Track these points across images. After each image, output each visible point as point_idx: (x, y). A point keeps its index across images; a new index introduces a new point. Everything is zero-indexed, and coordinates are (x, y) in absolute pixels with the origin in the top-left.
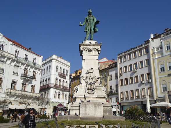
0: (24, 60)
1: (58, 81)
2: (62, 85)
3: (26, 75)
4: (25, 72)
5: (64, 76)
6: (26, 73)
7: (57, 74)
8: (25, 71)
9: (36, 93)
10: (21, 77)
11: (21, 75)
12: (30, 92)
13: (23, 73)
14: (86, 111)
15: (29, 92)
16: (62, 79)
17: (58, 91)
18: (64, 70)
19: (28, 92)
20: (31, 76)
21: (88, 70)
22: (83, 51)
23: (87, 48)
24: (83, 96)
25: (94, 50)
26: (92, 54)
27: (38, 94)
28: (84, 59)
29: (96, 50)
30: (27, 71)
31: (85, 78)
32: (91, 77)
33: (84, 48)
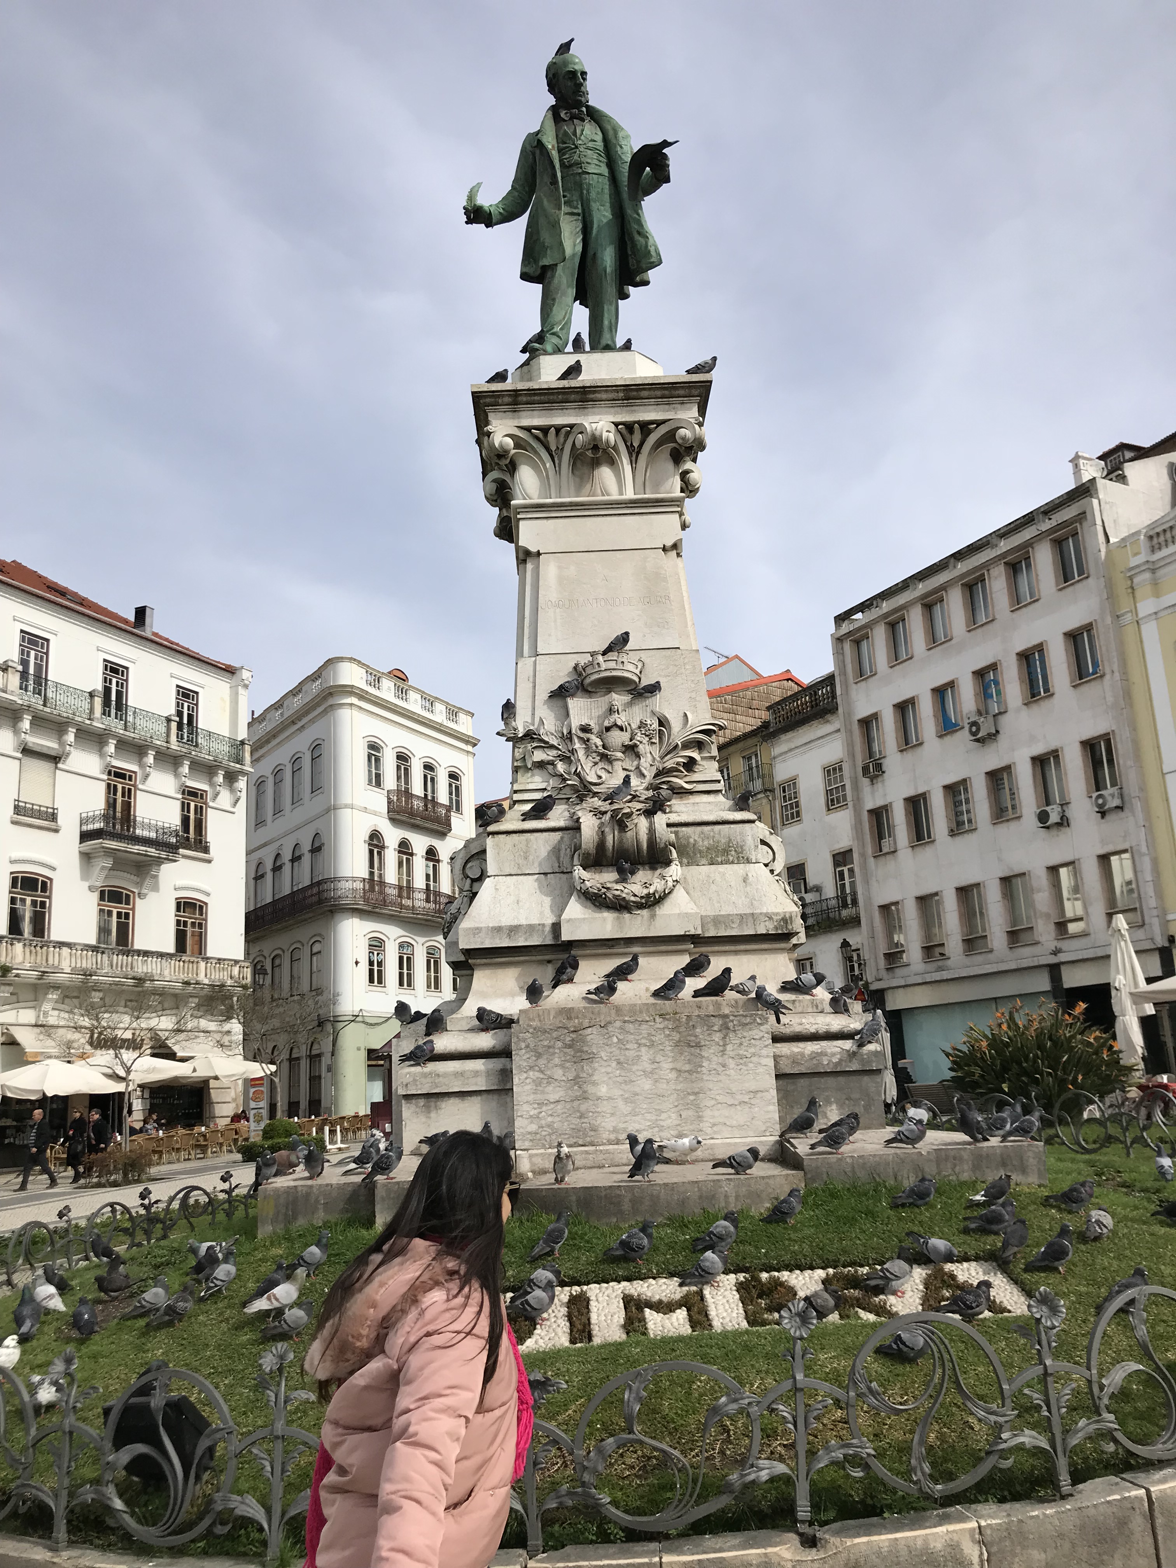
0: (98, 702)
1: (391, 857)
2: (419, 882)
3: (129, 819)
4: (111, 804)
5: (437, 820)
6: (128, 806)
8: (111, 789)
9: (219, 960)
10: (85, 837)
11: (84, 822)
12: (170, 956)
13: (97, 804)
14: (584, 1097)
15: (161, 955)
16: (420, 843)
17: (393, 934)
18: (428, 767)
19: (146, 953)
20: (165, 831)
21: (584, 659)
22: (512, 468)
23: (558, 429)
24: (549, 941)
25: (636, 444)
26: (615, 496)
27: (236, 962)
28: (533, 549)
29: (659, 444)
30: (128, 793)
31: (552, 747)
32: (615, 733)
33: (528, 429)
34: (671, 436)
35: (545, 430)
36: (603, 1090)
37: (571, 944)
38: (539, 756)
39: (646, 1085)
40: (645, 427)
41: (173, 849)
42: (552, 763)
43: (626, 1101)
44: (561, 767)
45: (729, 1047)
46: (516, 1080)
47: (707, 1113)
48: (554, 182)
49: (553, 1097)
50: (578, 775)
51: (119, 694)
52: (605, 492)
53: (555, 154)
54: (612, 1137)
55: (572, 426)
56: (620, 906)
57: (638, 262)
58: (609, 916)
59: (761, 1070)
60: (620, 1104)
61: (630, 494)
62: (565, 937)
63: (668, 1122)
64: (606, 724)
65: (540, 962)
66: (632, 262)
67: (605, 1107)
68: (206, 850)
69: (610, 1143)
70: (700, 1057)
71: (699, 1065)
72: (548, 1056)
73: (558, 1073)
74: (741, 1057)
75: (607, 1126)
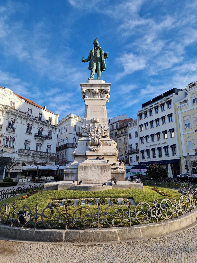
0: (38, 118)
1: (76, 141)
3: (41, 134)
4: (39, 132)
6: (41, 132)
7: (75, 133)
8: (39, 130)
9: (52, 154)
10: (35, 136)
11: (35, 134)
13: (37, 132)
15: (45, 152)
19: (43, 152)
20: (46, 136)
21: (92, 119)
22: (85, 94)
23: (91, 90)
24: (85, 155)
25: (101, 92)
26: (98, 98)
27: (55, 154)
28: (87, 105)
29: (104, 92)
30: (42, 130)
31: (87, 130)
32: (95, 129)
33: (87, 89)
34: (105, 91)
35: (89, 90)
36: (89, 174)
37: (87, 155)
38: (86, 131)
39: (95, 174)
40: (102, 90)
41: (47, 138)
42: (87, 132)
43: (92, 175)
44: (88, 132)
45: (105, 169)
46: (78, 172)
47: (102, 178)
48: (93, 57)
49: (83, 175)
50: (90, 134)
51: (41, 117)
52: (96, 98)
53: (94, 53)
54: (90, 180)
55: (93, 89)
56: (93, 151)
57: (104, 68)
58: (92, 152)
59: (109, 172)
60: (91, 176)
61: (100, 98)
62: (87, 154)
63: (97, 179)
64: (94, 127)
65: (84, 157)
66: (103, 68)
67: (89, 176)
68: (52, 139)
69: (90, 181)
70: (102, 170)
71: (102, 172)
72: (83, 169)
73: (84, 172)
74: (107, 171)
75: (89, 178)
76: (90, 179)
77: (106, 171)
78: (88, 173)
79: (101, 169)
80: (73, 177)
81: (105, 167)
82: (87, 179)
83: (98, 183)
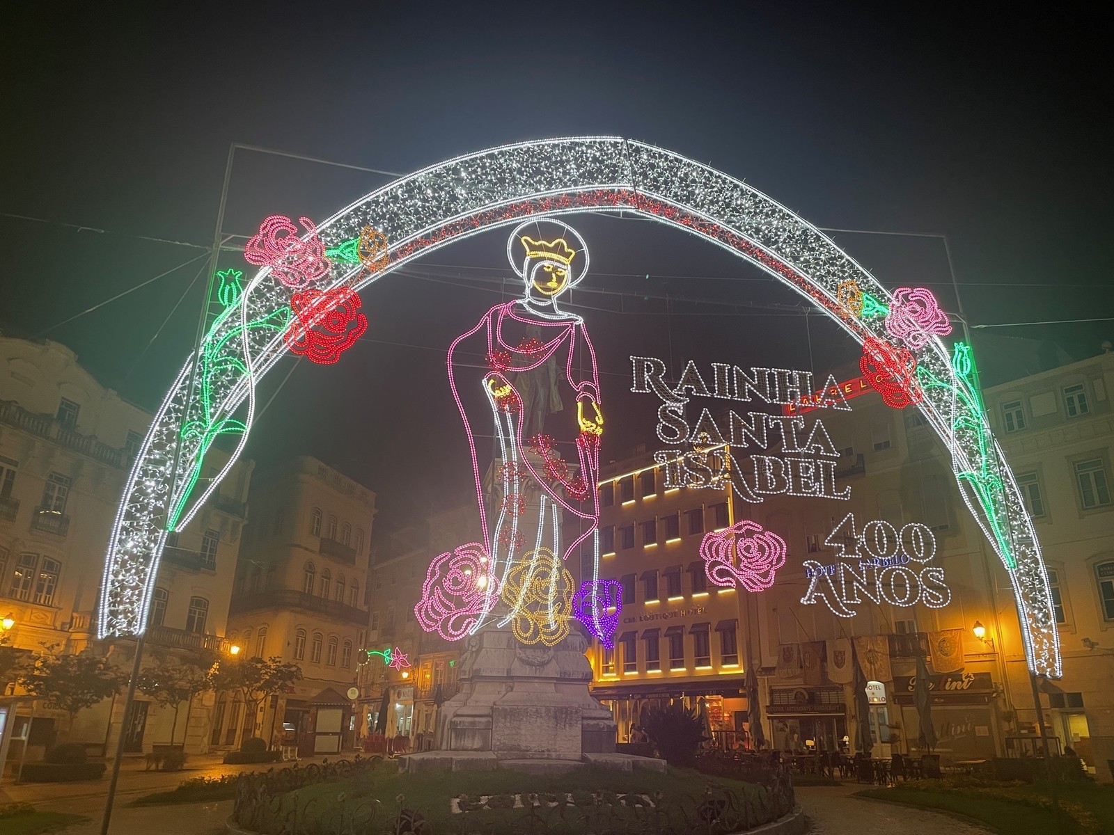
1: (317, 579)
7: (315, 544)
12: (183, 632)
14: (517, 733)
16: (336, 571)
24: (506, 675)
37: (514, 677)
39: (538, 731)
41: (196, 567)
43: (531, 736)
45: (567, 720)
46: (494, 726)
49: (506, 733)
54: (525, 749)
58: (529, 668)
59: (577, 729)
60: (528, 737)
62: (512, 674)
63: (544, 745)
65: (503, 683)
67: (523, 738)
68: (214, 569)
69: (524, 751)
70: (558, 723)
71: (557, 726)
72: (505, 718)
73: (508, 725)
74: (570, 723)
75: (523, 745)
76: (526, 747)
77: (567, 726)
78: (520, 729)
79: (556, 718)
80: (476, 738)
81: (566, 712)
82: (518, 745)
83: (546, 756)
